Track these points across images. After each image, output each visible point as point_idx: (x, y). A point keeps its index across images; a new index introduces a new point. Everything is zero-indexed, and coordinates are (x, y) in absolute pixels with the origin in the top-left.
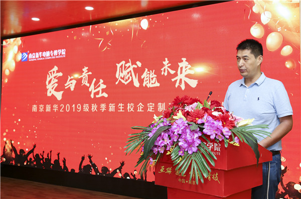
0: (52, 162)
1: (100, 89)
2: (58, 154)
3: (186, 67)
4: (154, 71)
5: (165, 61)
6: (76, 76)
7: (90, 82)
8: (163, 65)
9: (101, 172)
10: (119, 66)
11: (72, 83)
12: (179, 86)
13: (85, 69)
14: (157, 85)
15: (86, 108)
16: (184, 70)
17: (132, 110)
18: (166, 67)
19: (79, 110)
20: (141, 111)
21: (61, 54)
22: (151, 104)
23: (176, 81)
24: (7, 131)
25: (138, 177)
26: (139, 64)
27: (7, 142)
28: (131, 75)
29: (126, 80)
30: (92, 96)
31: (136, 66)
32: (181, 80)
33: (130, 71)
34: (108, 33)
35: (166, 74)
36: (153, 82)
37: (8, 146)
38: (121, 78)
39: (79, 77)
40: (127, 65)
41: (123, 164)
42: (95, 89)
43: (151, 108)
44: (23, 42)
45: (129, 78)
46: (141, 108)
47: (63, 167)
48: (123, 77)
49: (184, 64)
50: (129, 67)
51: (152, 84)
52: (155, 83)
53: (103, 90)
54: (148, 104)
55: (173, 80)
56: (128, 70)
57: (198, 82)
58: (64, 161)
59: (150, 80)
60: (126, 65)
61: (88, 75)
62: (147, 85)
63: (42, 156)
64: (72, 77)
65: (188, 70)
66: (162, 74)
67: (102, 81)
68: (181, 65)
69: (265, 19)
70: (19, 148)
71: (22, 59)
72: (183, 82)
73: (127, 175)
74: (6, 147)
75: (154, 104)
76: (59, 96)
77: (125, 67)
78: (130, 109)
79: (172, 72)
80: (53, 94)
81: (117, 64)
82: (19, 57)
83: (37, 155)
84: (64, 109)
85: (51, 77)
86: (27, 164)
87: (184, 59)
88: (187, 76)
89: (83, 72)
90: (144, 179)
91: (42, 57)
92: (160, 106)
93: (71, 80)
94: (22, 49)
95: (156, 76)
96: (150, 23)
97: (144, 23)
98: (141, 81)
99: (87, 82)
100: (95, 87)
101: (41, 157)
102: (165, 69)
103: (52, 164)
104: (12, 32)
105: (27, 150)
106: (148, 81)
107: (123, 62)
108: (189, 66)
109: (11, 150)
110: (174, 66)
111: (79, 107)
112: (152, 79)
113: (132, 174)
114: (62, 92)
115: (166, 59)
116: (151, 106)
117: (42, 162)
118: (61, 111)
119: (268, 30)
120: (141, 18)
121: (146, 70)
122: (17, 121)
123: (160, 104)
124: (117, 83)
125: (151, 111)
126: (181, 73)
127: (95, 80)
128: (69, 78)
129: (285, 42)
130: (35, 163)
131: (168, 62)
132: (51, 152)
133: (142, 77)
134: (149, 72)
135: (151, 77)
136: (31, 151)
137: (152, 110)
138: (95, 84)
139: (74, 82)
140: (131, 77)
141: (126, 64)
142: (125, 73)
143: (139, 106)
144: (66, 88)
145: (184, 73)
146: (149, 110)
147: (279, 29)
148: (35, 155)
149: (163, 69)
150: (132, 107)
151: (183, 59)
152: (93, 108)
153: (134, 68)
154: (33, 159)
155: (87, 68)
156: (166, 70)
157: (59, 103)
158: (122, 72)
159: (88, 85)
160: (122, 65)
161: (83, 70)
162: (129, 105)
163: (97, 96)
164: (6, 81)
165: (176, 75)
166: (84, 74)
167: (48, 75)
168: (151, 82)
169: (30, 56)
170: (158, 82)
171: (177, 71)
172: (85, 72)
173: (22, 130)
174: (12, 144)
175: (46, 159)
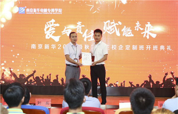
0: (52, 81)
1: (91, 36)
2: (57, 76)
3: (150, 27)
4: (130, 27)
5: (137, 23)
6: (72, 27)
7: (83, 31)
8: (136, 25)
10: (105, 23)
11: (68, 31)
12: (145, 37)
13: (79, 23)
16: (148, 28)
17: (115, 49)
18: (138, 26)
20: (121, 49)
21: (58, 12)
22: (128, 45)
23: (144, 34)
24: (5, 62)
25: (119, 85)
26: (120, 23)
27: (6, 70)
28: (114, 29)
29: (111, 32)
30: (85, 40)
31: (118, 24)
33: (114, 27)
35: (138, 30)
37: (7, 73)
38: (107, 30)
39: (74, 28)
40: (112, 23)
42: (87, 36)
43: (128, 48)
45: (113, 31)
46: (121, 48)
47: (61, 84)
48: (108, 30)
49: (149, 25)
50: (113, 24)
51: (129, 35)
52: (130, 34)
54: (126, 46)
55: (142, 33)
57: (157, 35)
60: (111, 23)
61: (82, 27)
62: (125, 35)
63: (42, 78)
64: (68, 28)
66: (135, 29)
68: (147, 25)
70: (19, 73)
71: (19, 12)
72: (148, 35)
73: (111, 85)
74: (5, 73)
75: (130, 46)
76: (57, 39)
77: (110, 24)
78: (114, 48)
79: (142, 29)
80: (50, 38)
81: (104, 22)
82: (16, 10)
84: (62, 47)
85: (49, 26)
86: (27, 83)
87: (149, 23)
90: (123, 86)
91: (40, 12)
92: (134, 47)
94: (19, 5)
95: (131, 30)
98: (121, 33)
99: (81, 31)
102: (137, 27)
103: (52, 82)
105: (27, 74)
106: (126, 33)
107: (109, 21)
108: (152, 27)
109: (11, 75)
110: (143, 26)
112: (129, 32)
113: (115, 84)
114: (59, 37)
115: (138, 22)
116: (128, 47)
117: (42, 81)
118: (58, 49)
121: (125, 27)
122: (16, 55)
123: (134, 46)
124: (104, 33)
125: (128, 49)
126: (147, 30)
127: (87, 30)
128: (66, 28)
130: (35, 83)
131: (139, 23)
132: (50, 75)
133: (122, 31)
134: (126, 28)
137: (129, 49)
138: (87, 33)
139: (70, 31)
140: (114, 30)
142: (110, 27)
143: (120, 47)
144: (63, 34)
146: (126, 49)
149: (136, 27)
150: (115, 47)
151: (148, 23)
152: (86, 47)
153: (116, 25)
154: (33, 80)
155: (81, 22)
156: (138, 28)
157: (57, 43)
158: (108, 27)
159: (82, 33)
160: (108, 23)
161: (77, 23)
162: (113, 46)
163: (89, 40)
164: (3, 26)
165: (144, 31)
166: (78, 26)
167: (46, 25)
168: (128, 33)
169: (28, 10)
170: (133, 34)
171: (144, 29)
172: (79, 25)
173: (22, 61)
174: (11, 71)
175: (45, 79)
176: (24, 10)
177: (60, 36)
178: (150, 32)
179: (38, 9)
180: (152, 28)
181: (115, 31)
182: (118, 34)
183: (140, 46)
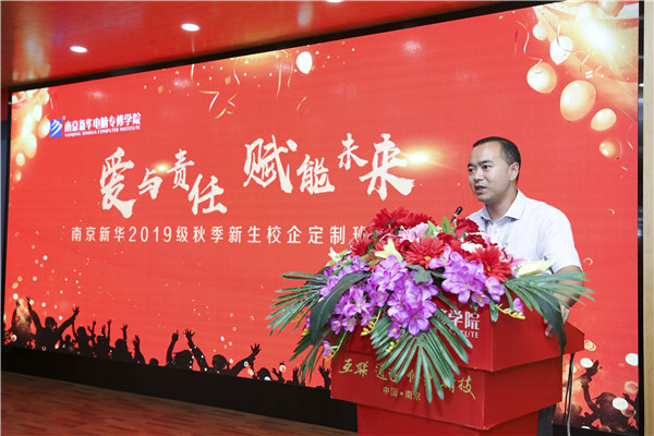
0: (112, 344)
1: (210, 196)
2: (124, 329)
3: (390, 153)
4: (323, 159)
5: (346, 139)
6: (163, 168)
7: (190, 182)
8: (343, 149)
9: (211, 366)
10: (250, 148)
11: (153, 184)
12: (374, 192)
13: (181, 155)
14: (330, 188)
15: (182, 234)
16: (385, 157)
17: (276, 239)
18: (348, 152)
19: (167, 238)
20: (295, 241)
21: (131, 124)
22: (316, 227)
23: (369, 181)
24: (20, 279)
25: (288, 377)
26: (292, 145)
27: (21, 301)
28: (276, 169)
29: (266, 179)
30: (195, 210)
31: (285, 150)
32: (379, 179)
33: (274, 160)
34: (228, 80)
35: (348, 167)
36: (321, 182)
37: (22, 311)
38: (255, 173)
39: (169, 172)
40: (268, 147)
41: (256, 350)
42: (200, 196)
43: (316, 237)
44: (54, 97)
45: (271, 174)
46: (295, 235)
47: (133, 355)
48: (258, 172)
49: (386, 145)
50: (272, 151)
51: (319, 186)
52: (325, 185)
53: (218, 199)
54: (310, 229)
55: (362, 179)
56: (270, 158)
57: (415, 183)
58: (137, 343)
59: (316, 179)
60: (265, 148)
61: (187, 167)
62: (308, 189)
63: (92, 332)
64: (154, 172)
65: (394, 159)
66: (341, 165)
67: (214, 180)
68: (379, 147)
69: (559, 53)
70: (45, 314)
71: (51, 133)
72: (383, 184)
73: (264, 372)
74: (19, 313)
75: (321, 229)
76: (126, 208)
77: (263, 151)
78: (272, 239)
79: (361, 163)
80: (113, 206)
81: (247, 146)
82: (45, 129)
83: (82, 330)
84: (137, 237)
85: (110, 170)
86: (60, 347)
87: (386, 136)
88: (392, 171)
89: (177, 160)
90: (300, 381)
91: (93, 129)
92: (335, 233)
93: (151, 177)
94: (50, 113)
95: (327, 170)
96: (317, 61)
97: (305, 61)
98: (296, 180)
99: (184, 181)
100: (200, 191)
101: (89, 334)
102: (345, 157)
103: (112, 348)
104: (31, 76)
105: (60, 318)
106: (311, 182)
107: (260, 141)
108: (397, 151)
109: (28, 319)
110: (366, 151)
111: (167, 232)
112: (319, 176)
113: (274, 371)
114: (132, 202)
115: (349, 135)
116: (316, 233)
117: (90, 343)
118: (130, 240)
119: (564, 76)
120: (297, 49)
121: (308, 157)
122: (41, 261)
123: (335, 228)
124: (246, 184)
125: (316, 242)
126: (380, 165)
127: (200, 177)
128: (148, 173)
129: (600, 103)
130: (77, 346)
131: (353, 141)
132: (109, 323)
133: (299, 172)
134: (312, 163)
135: (317, 172)
136: (70, 322)
137: (318, 240)
138: (201, 187)
139: (158, 181)
140: (274, 173)
141: (264, 144)
142: (263, 162)
143: (292, 232)
144: (141, 193)
145: (386, 165)
146: (311, 240)
147: (589, 75)
148: (76, 328)
149: (341, 157)
150: (276, 233)
151: (383, 136)
152: (196, 235)
153: (281, 154)
154: (73, 338)
155: (185, 152)
156: (348, 158)
157: (126, 223)
158: (257, 162)
159: (186, 187)
160: (258, 147)
161: (177, 156)
162: (270, 229)
163: (205, 211)
164: (19, 177)
165: (368, 168)
166: (178, 165)
167: (104, 167)
168: (317, 182)
169: (68, 126)
170: (331, 184)
171: (371, 161)
172: (180, 161)
173: (51, 279)
174: (30, 307)
175: (99, 337)
176: (61, 126)
177: (134, 201)
178: (390, 171)
179: (89, 121)
180: (397, 156)
181: (278, 175)
182: (287, 186)
183: (356, 228)
